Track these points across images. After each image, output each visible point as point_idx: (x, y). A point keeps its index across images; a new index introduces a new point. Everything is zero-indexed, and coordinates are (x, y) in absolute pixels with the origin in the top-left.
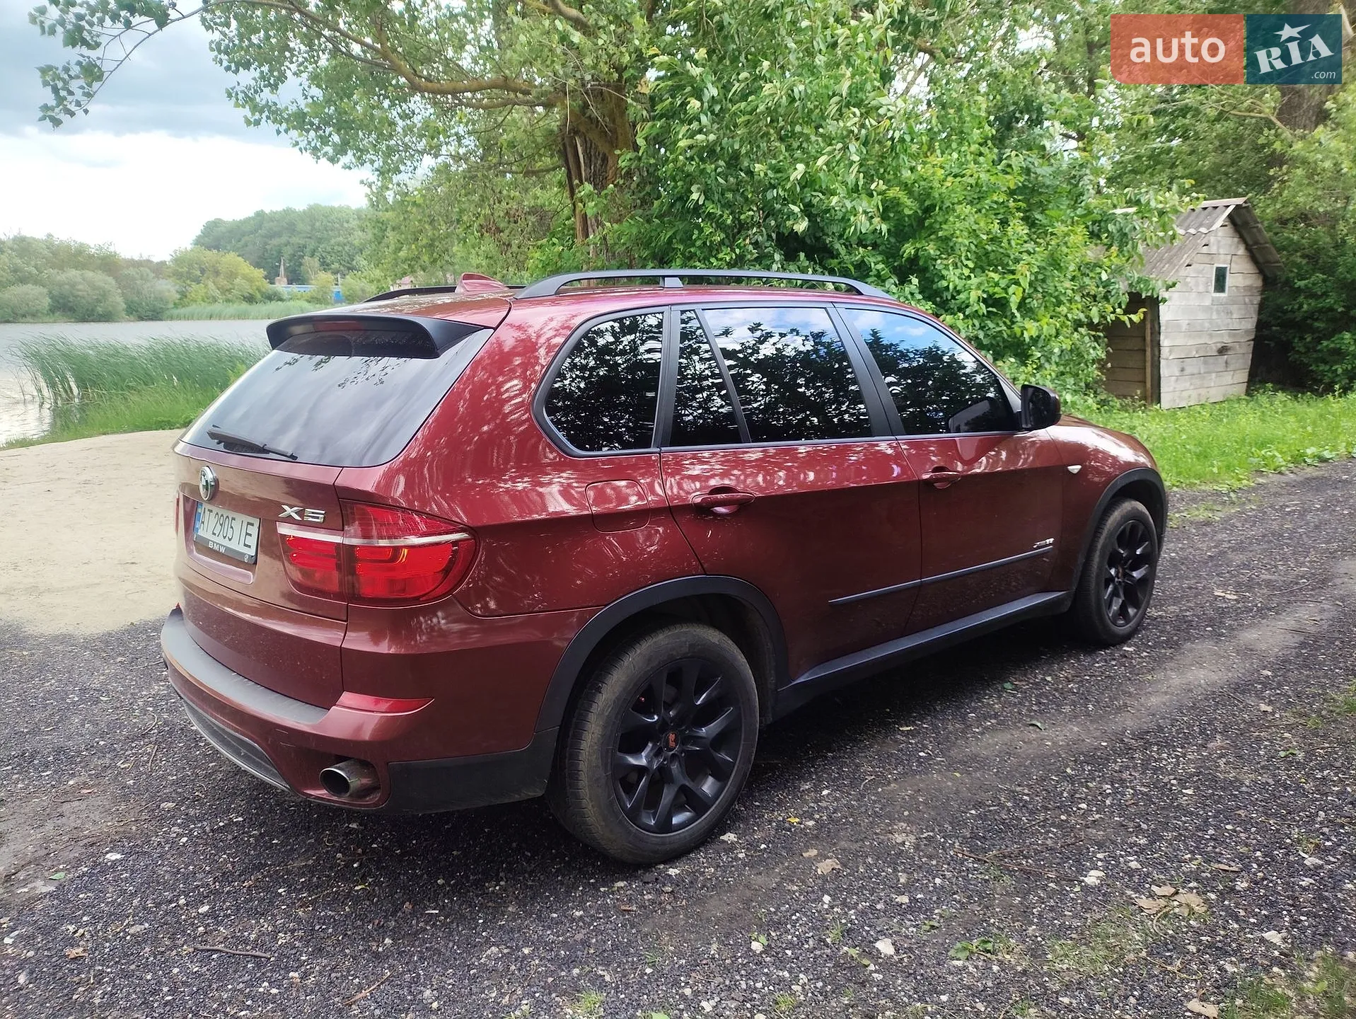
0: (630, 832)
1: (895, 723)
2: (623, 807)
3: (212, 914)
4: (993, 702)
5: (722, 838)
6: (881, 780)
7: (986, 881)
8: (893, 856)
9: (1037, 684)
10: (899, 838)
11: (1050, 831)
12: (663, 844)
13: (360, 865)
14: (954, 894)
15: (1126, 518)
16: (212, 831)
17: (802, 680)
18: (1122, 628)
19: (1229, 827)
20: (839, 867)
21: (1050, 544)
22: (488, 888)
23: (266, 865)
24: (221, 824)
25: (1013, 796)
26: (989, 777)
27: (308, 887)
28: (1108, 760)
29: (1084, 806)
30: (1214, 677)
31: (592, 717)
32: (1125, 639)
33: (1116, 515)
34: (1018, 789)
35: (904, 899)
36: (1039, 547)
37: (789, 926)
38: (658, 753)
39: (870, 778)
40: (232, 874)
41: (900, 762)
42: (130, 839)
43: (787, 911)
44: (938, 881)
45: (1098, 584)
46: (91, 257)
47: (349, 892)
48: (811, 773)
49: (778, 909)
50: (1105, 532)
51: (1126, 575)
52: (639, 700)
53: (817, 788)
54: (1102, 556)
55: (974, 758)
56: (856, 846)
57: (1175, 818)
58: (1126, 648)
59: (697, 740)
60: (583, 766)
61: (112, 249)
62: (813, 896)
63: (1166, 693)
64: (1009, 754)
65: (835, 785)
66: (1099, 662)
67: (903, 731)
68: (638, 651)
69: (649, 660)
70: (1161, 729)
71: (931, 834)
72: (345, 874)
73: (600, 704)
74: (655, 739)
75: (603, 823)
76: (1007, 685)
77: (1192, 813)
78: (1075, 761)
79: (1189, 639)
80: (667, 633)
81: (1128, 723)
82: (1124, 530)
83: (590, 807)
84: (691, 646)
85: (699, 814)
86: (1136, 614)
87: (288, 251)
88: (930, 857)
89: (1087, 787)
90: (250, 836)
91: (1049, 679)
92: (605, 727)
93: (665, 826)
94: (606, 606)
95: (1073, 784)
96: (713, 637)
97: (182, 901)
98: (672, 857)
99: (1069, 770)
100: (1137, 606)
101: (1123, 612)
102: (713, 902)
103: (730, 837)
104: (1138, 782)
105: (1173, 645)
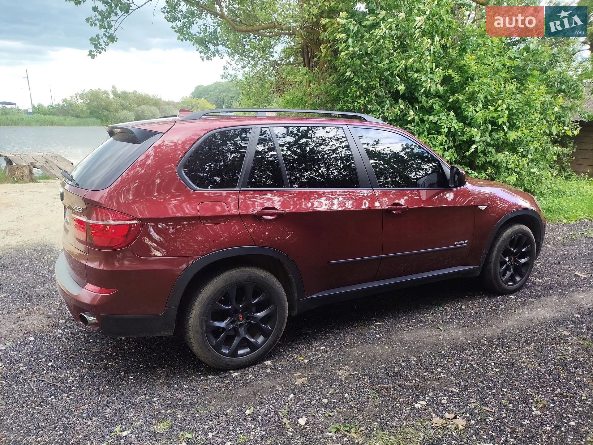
0: (214, 355)
1: (375, 320)
2: (212, 344)
3: (52, 367)
4: (429, 316)
5: (265, 362)
6: (351, 345)
7: (369, 398)
8: (333, 381)
9: (456, 309)
10: (341, 373)
11: (414, 379)
12: (232, 362)
13: (116, 354)
14: (350, 402)
15: (516, 233)
16: (71, 333)
17: (313, 296)
18: (511, 285)
19: (505, 390)
20: (306, 382)
21: (465, 243)
22: (157, 371)
23: (82, 349)
24: (76, 331)
25: (408, 360)
26: (401, 350)
27: (93, 361)
28: (466, 349)
29: (439, 370)
30: (547, 315)
31: (196, 304)
32: (512, 292)
33: (509, 231)
34: (412, 357)
35: (326, 401)
36: (457, 244)
37: (267, 405)
38: (233, 322)
39: (346, 344)
40: (68, 352)
41: (365, 338)
42: (41, 332)
43: (270, 399)
44: (346, 395)
45: (495, 264)
46: (150, 99)
47: (106, 365)
48: (322, 338)
49: (267, 397)
50: (501, 239)
51: (515, 261)
52: (221, 298)
53: (320, 346)
54: (498, 251)
55: (400, 340)
56: (320, 374)
57: (481, 382)
58: (511, 296)
59: (254, 318)
60: (191, 324)
61: (159, 97)
62: (286, 394)
63: (517, 320)
64: (418, 341)
65: (330, 346)
66: (493, 302)
67: (376, 324)
68: (221, 277)
69: (226, 281)
70: (504, 337)
71: (357, 373)
72: (109, 357)
73: (200, 298)
74: (231, 316)
75: (200, 350)
76: (441, 309)
77: (491, 380)
78: (449, 348)
79: (546, 295)
80: (237, 270)
81: (489, 332)
82: (514, 239)
83: (194, 342)
84: (249, 277)
85: (252, 351)
86: (520, 281)
87: (227, 99)
88: (350, 384)
89: (447, 361)
90: (83, 337)
91: (463, 307)
92: (202, 309)
93: (234, 354)
94: (202, 256)
95: (441, 359)
96: (262, 273)
97: (44, 360)
98: (237, 368)
99: (443, 352)
100: (521, 276)
101: (512, 278)
102: (241, 390)
103: (268, 362)
104: (475, 362)
105: (537, 297)
